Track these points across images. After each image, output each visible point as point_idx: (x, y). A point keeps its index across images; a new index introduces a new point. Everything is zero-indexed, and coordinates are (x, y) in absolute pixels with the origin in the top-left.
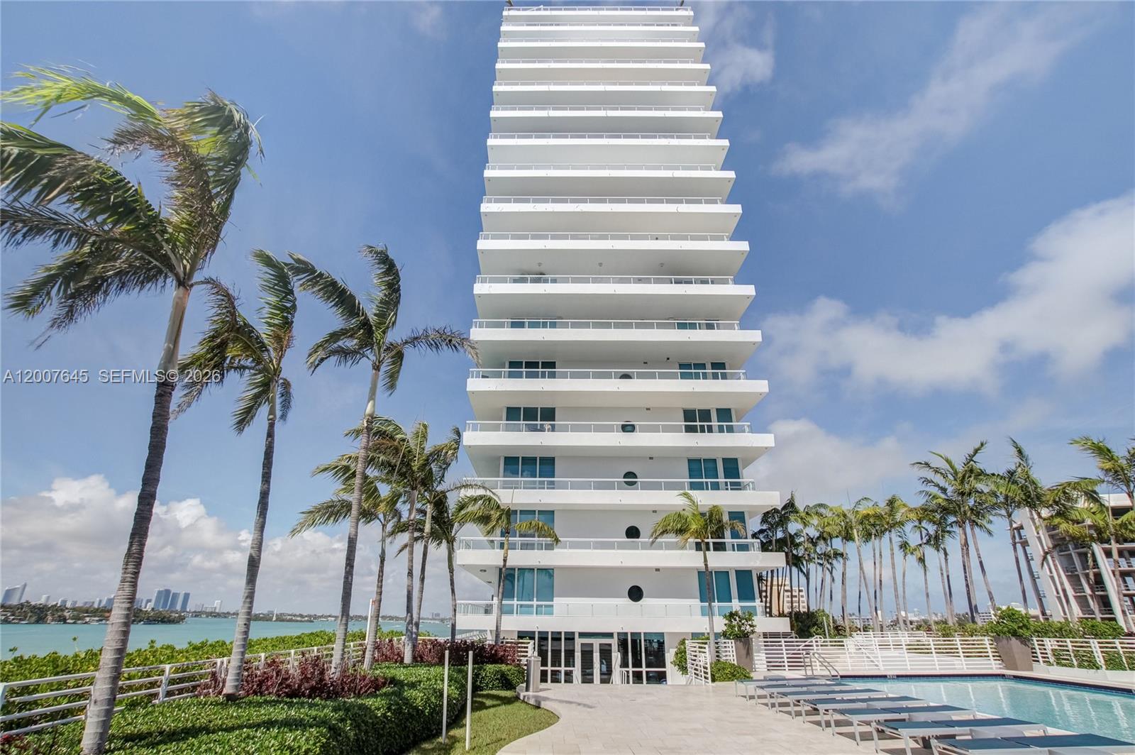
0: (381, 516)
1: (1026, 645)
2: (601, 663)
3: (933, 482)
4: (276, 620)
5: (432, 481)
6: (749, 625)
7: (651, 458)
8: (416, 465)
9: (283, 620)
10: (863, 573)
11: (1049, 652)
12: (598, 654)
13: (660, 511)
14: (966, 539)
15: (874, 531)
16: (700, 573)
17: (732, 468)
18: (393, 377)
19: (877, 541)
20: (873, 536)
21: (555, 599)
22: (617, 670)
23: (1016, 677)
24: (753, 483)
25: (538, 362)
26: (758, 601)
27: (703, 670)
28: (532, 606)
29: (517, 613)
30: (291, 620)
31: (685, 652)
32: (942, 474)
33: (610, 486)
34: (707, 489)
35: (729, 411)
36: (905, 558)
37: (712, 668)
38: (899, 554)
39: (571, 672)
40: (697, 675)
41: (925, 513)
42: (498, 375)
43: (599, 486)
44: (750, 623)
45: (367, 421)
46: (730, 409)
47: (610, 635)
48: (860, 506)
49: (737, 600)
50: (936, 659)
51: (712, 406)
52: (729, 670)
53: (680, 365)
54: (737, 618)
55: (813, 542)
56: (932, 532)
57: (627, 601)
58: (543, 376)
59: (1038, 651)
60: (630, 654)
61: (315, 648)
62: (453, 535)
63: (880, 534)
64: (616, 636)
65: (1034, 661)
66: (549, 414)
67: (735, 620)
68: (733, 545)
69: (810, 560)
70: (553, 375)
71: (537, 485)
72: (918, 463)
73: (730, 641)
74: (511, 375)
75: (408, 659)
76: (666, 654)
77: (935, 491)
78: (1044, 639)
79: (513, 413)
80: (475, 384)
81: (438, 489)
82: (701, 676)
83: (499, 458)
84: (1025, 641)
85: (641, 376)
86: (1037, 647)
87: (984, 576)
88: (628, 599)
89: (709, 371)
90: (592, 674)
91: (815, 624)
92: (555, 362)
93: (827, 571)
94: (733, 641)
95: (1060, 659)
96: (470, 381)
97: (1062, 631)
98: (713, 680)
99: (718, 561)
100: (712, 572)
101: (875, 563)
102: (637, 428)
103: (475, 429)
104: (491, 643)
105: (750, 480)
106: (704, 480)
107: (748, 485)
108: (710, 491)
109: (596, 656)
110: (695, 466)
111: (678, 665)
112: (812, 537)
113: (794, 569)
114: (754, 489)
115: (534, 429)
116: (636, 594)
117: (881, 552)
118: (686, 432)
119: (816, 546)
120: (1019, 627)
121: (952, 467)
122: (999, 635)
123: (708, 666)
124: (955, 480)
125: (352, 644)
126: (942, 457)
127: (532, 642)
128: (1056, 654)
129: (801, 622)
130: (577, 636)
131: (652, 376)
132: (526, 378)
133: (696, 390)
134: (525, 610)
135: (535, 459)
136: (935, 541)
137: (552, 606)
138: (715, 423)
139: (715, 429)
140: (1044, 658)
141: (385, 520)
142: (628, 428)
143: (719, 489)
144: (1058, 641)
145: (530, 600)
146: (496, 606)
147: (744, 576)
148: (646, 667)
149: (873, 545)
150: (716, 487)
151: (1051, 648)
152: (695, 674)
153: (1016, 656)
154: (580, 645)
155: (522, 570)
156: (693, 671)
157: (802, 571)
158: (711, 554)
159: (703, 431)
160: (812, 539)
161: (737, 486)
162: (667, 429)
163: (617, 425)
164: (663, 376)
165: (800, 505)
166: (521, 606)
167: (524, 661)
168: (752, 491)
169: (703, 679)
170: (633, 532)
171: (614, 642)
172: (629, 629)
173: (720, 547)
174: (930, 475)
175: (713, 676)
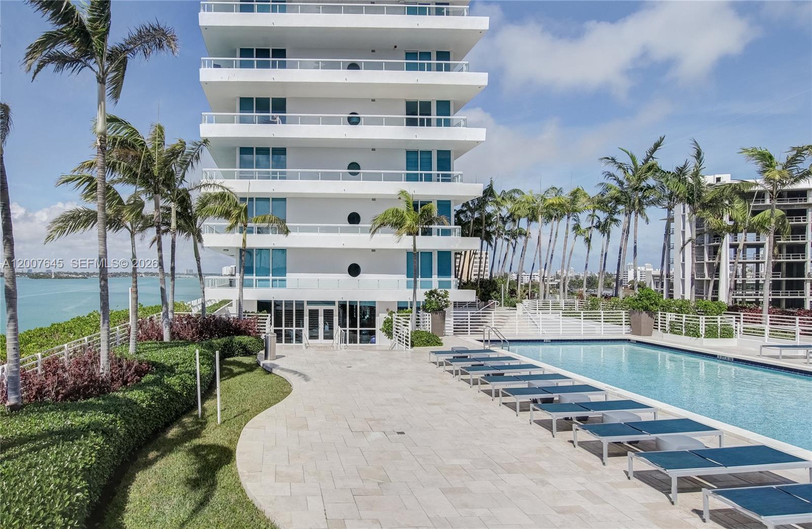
0: (128, 224)
1: (652, 317)
2: (325, 324)
3: (614, 176)
4: (55, 278)
5: (174, 181)
6: (444, 301)
7: (373, 150)
8: (156, 170)
9: (61, 278)
10: (540, 248)
11: (667, 323)
12: (323, 317)
13: (378, 199)
14: (629, 227)
15: (555, 215)
16: (408, 253)
17: (445, 159)
18: (118, 85)
19: (556, 222)
20: (553, 218)
21: (287, 274)
22: (337, 329)
23: (638, 342)
24: (461, 175)
25: (269, 49)
26: (453, 276)
27: (405, 338)
28: (268, 280)
29: (256, 286)
30: (67, 278)
31: (392, 322)
32: (624, 169)
33: (335, 177)
34: (421, 180)
35: (447, 103)
36: (575, 239)
37: (412, 336)
38: (572, 234)
39: (301, 330)
40: (400, 341)
41: (601, 203)
42: (230, 65)
43: (326, 177)
44: (445, 299)
45: (100, 140)
46: (449, 102)
47: (333, 303)
48: (548, 195)
49: (437, 276)
50: (583, 323)
51: (433, 98)
52: (425, 338)
53: (407, 54)
54: (436, 295)
55: (504, 221)
56: (602, 220)
57: (347, 276)
58: (274, 66)
59: (659, 322)
60: (348, 318)
61: (86, 338)
62: (197, 227)
63: (559, 217)
64: (337, 304)
65: (654, 328)
66: (280, 105)
67: (434, 296)
68: (438, 230)
69: (500, 235)
70: (283, 65)
71: (271, 175)
72: (605, 158)
73: (428, 314)
74: (243, 65)
75: (167, 338)
76: (376, 318)
77: (614, 183)
78: (667, 313)
79: (246, 104)
80: (208, 74)
81: (180, 187)
82: (403, 343)
83: (235, 149)
84: (652, 314)
85: (369, 66)
86: (660, 318)
87: (634, 258)
88: (348, 274)
89: (434, 62)
90: (318, 332)
91: (495, 290)
92: (285, 50)
93: (511, 245)
94: (430, 314)
95: (674, 329)
96: (202, 70)
97: (682, 308)
98: (412, 346)
99: (425, 243)
100: (418, 252)
101: (550, 241)
102: (362, 120)
103: (210, 121)
104: (235, 316)
105: (459, 172)
106: (419, 172)
107: (457, 176)
108: (423, 182)
109: (321, 319)
110: (412, 156)
111: (386, 331)
112: (503, 216)
113: (485, 243)
114: (462, 181)
115: (266, 121)
116: (354, 270)
117: (557, 233)
118: (407, 125)
119: (505, 224)
120: (652, 304)
121: (634, 163)
122: (634, 309)
123: (409, 336)
124: (634, 175)
125: (118, 327)
126: (628, 153)
127: (269, 315)
128: (672, 325)
129: (484, 288)
130: (305, 304)
131: (378, 67)
132: (257, 68)
133: (419, 82)
134: (263, 283)
135: (268, 149)
136: (603, 228)
137: (285, 280)
138: (434, 117)
139: (434, 122)
140: (663, 326)
141: (132, 228)
142: (353, 121)
143: (431, 181)
144: (676, 315)
145: (267, 276)
146: (238, 280)
147: (444, 256)
148: (360, 327)
149: (552, 226)
150: (429, 178)
151: (670, 320)
152: (398, 340)
153: (643, 325)
154: (308, 311)
155: (260, 250)
156: (397, 338)
157: (491, 245)
158: (419, 238)
159: (422, 124)
160: (503, 218)
161: (447, 179)
162: (390, 122)
163: (343, 117)
164: (390, 67)
165: (498, 192)
166: (259, 280)
167: (263, 337)
168: (460, 183)
169: (404, 344)
170: (354, 218)
171: (336, 309)
172: (348, 299)
173: (427, 232)
174: (613, 169)
175: (412, 342)
